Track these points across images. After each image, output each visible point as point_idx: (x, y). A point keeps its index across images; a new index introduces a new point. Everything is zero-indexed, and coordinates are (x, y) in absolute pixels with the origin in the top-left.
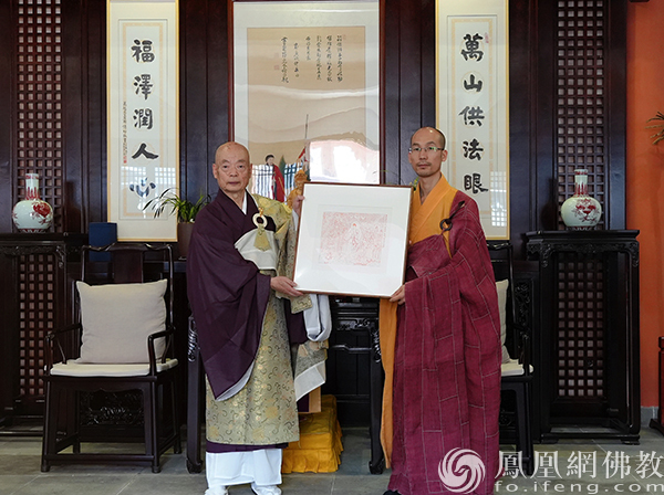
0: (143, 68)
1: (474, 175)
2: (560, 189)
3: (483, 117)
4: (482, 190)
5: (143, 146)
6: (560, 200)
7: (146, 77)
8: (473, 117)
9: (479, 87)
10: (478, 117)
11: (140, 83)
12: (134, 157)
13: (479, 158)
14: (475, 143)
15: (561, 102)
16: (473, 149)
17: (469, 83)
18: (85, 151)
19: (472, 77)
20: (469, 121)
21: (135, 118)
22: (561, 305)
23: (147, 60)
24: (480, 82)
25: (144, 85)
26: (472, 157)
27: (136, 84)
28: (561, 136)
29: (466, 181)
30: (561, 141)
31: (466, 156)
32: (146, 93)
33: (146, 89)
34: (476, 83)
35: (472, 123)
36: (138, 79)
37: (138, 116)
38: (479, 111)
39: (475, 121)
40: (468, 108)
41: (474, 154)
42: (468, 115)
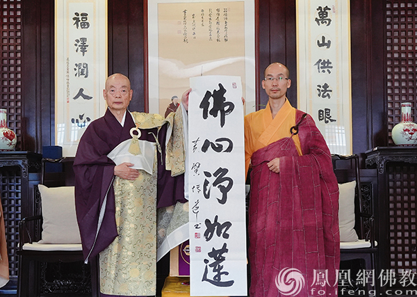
0: (81, 33)
1: (326, 109)
2: (389, 120)
3: (332, 67)
4: (332, 121)
5: (82, 90)
6: (389, 127)
7: (84, 40)
8: (324, 67)
9: (328, 45)
10: (328, 67)
11: (79, 44)
12: (75, 98)
13: (329, 97)
14: (326, 86)
15: (389, 56)
16: (325, 90)
17: (321, 42)
18: (38, 93)
19: (323, 38)
20: (321, 70)
21: (75, 69)
22: (391, 206)
23: (84, 28)
24: (329, 41)
25: (83, 45)
26: (324, 97)
27: (76, 45)
28: (390, 80)
29: (320, 114)
30: (389, 84)
31: (319, 95)
32: (84, 51)
33: (84, 48)
34: (326, 42)
35: (324, 71)
36: (78, 41)
37: (77, 68)
38: (329, 62)
39: (326, 70)
40: (320, 60)
41: (326, 94)
42: (321, 65)
